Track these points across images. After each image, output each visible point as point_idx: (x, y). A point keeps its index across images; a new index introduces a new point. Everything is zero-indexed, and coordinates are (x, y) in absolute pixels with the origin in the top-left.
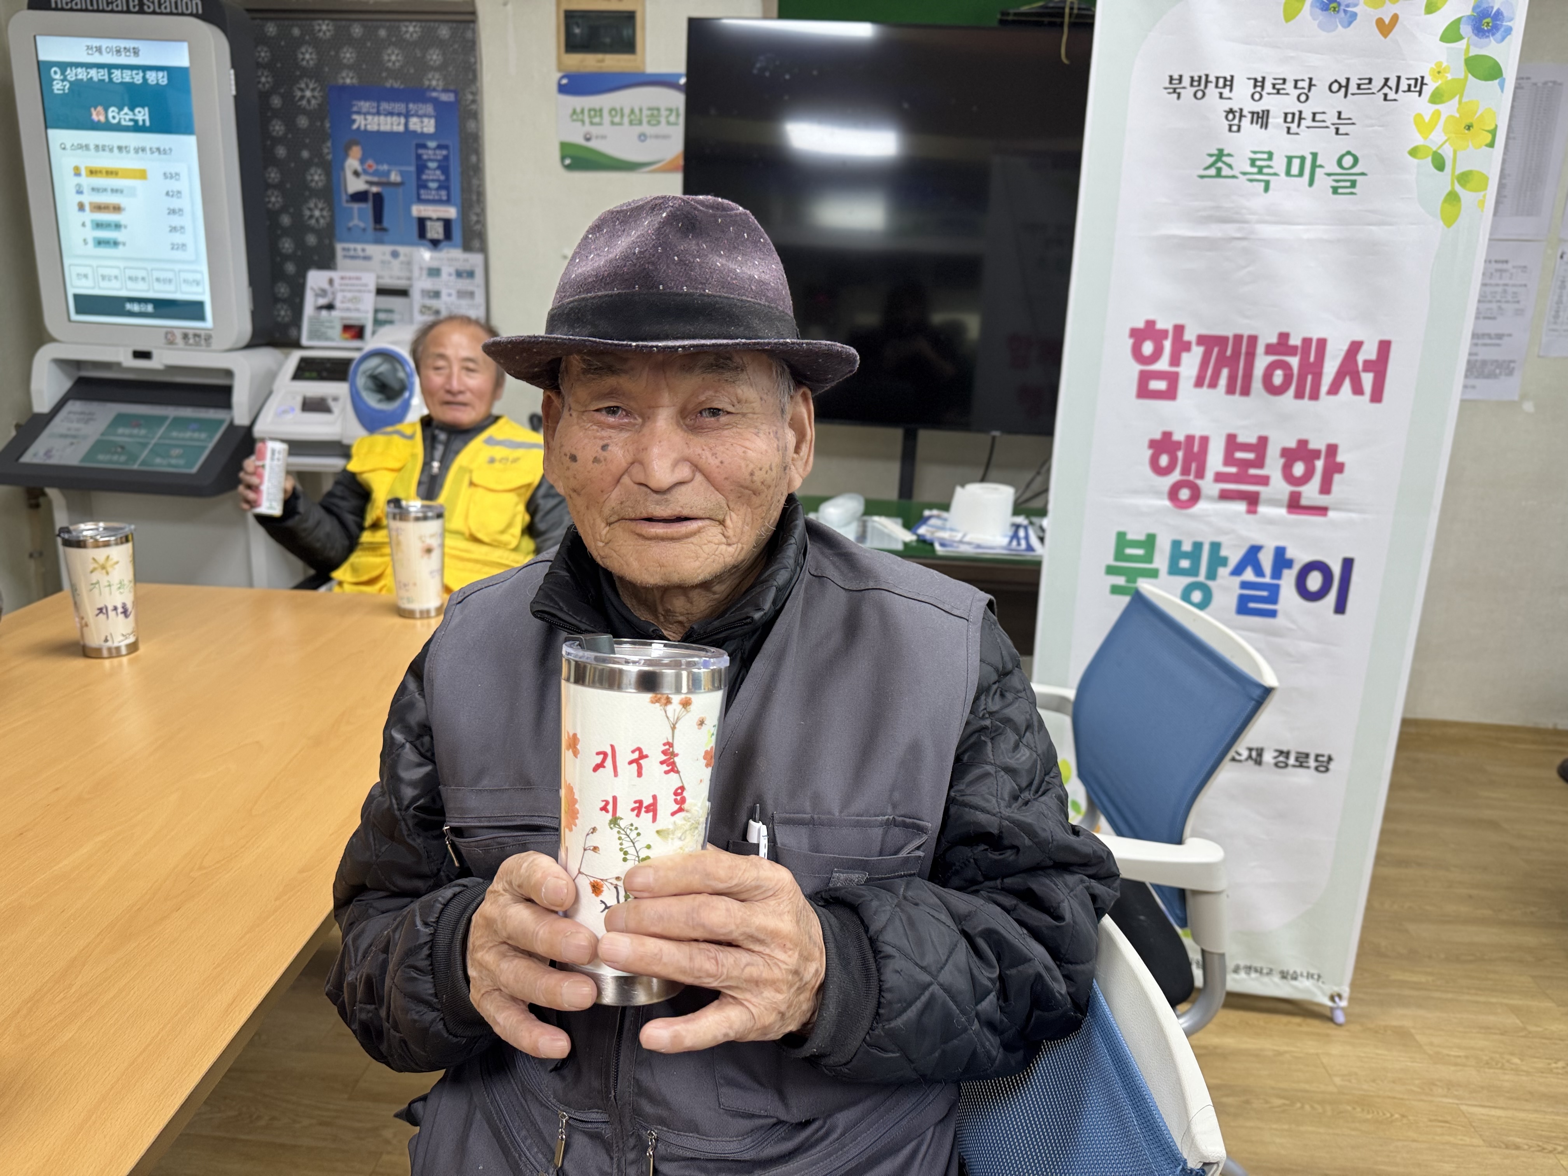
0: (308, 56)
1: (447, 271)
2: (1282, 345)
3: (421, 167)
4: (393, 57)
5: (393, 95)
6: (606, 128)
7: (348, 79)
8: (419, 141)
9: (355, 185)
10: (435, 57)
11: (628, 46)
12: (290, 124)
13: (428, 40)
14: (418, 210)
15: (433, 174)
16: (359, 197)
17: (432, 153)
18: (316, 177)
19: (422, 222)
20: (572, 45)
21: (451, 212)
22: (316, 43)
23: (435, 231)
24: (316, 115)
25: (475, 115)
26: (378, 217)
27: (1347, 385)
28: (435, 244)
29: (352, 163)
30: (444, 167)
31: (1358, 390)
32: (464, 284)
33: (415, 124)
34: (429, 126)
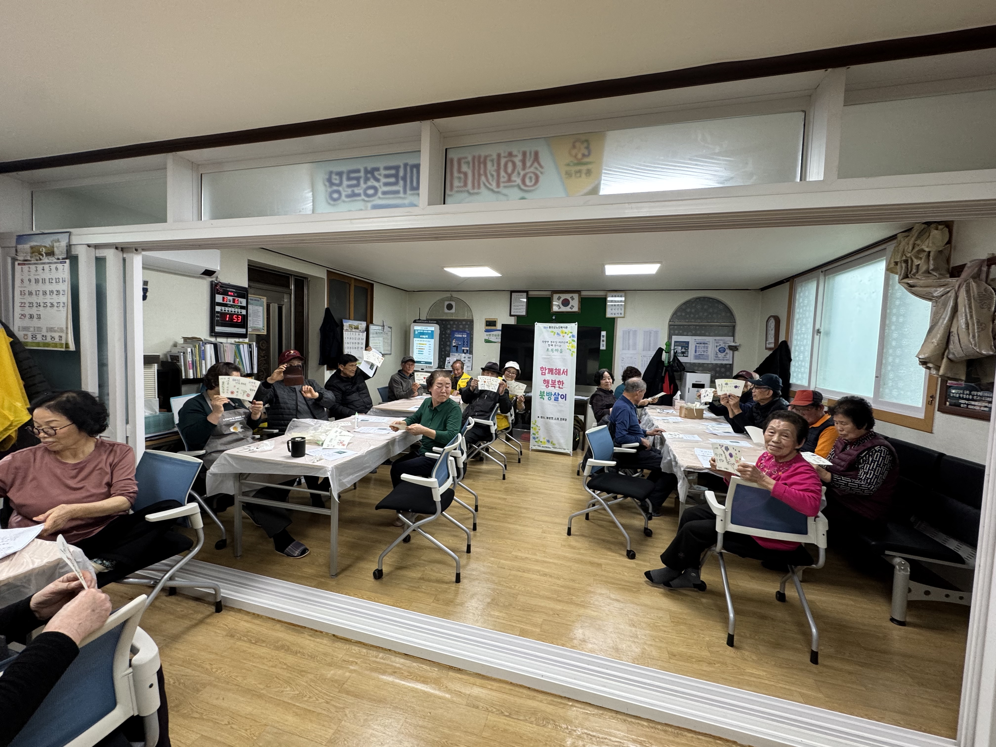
0: (449, 326)
1: (467, 357)
2: (556, 369)
3: (464, 342)
4: (461, 326)
5: (461, 332)
6: (491, 337)
7: (454, 329)
8: (464, 338)
9: (454, 344)
10: (467, 326)
11: (495, 325)
12: (445, 336)
13: (466, 324)
14: (463, 348)
15: (466, 343)
16: (454, 346)
17: (466, 340)
18: (448, 343)
19: (463, 350)
20: (487, 325)
21: (468, 349)
22: (450, 324)
23: (465, 351)
24: (449, 335)
25: (473, 335)
26: (457, 349)
27: (563, 374)
28: (465, 353)
29: (454, 341)
30: (467, 342)
32: (469, 359)
33: (463, 336)
34: (466, 336)
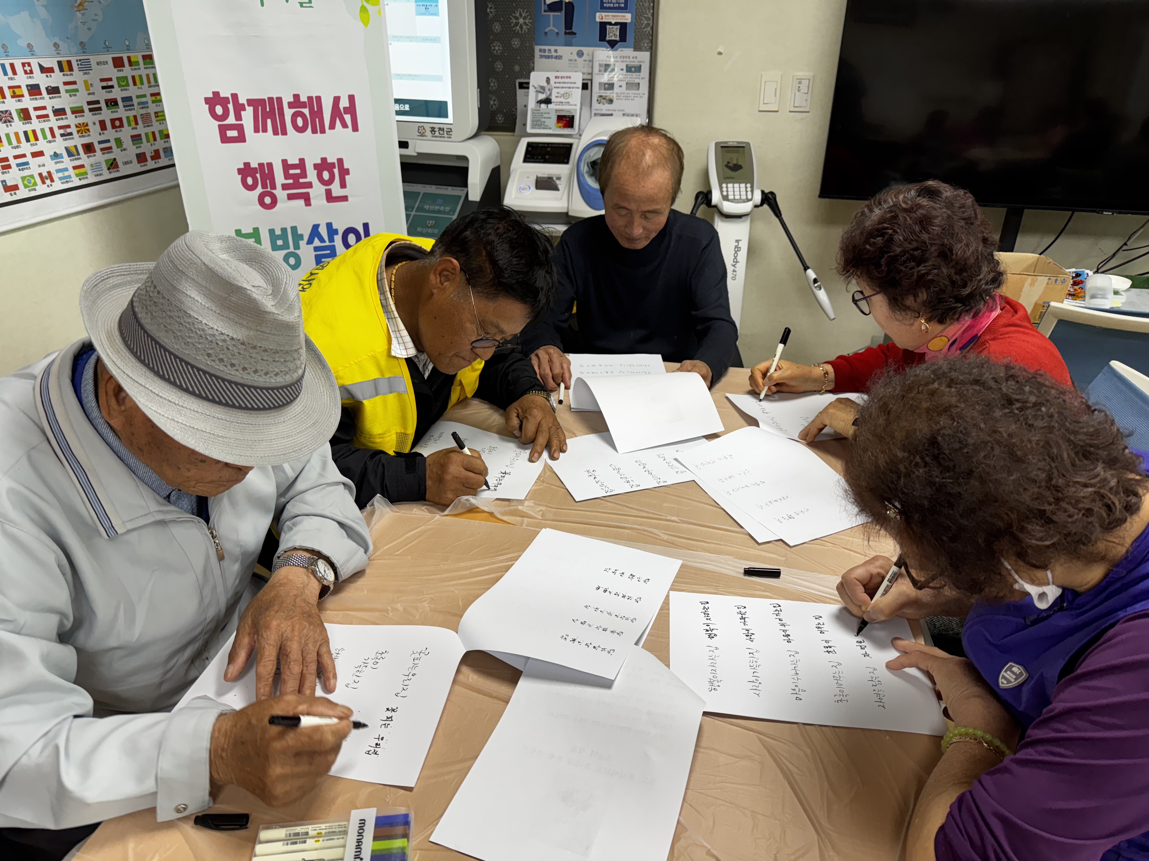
1: (619, 66)
2: (296, 102)
14: (601, 17)
16: (554, 6)
19: (603, 26)
21: (627, 17)
23: (613, 33)
26: (569, 24)
27: (338, 123)
28: (612, 44)
31: (344, 125)
32: (633, 77)
